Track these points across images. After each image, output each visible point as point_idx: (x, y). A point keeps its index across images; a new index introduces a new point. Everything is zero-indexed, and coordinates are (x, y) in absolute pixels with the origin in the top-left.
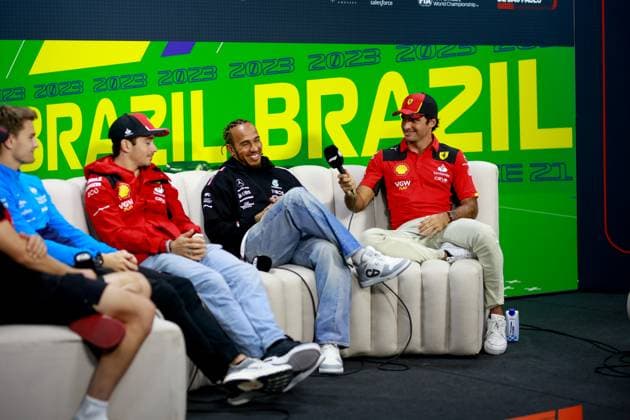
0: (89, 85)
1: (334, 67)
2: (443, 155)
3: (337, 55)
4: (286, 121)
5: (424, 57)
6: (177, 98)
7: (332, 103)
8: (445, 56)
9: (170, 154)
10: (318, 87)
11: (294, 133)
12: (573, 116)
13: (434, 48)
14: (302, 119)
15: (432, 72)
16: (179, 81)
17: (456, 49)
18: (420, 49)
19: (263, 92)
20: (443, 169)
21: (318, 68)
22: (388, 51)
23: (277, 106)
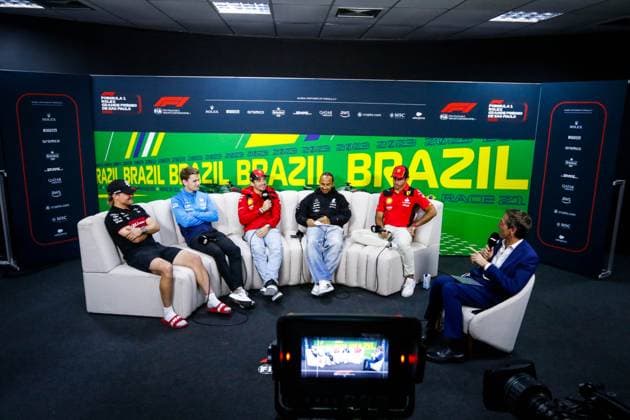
0: (271, 152)
1: (391, 147)
2: (408, 193)
3: (392, 141)
4: (364, 170)
5: (441, 143)
6: (311, 158)
7: (387, 163)
8: (453, 143)
9: (306, 182)
10: (381, 156)
11: (368, 175)
12: (530, 174)
13: (446, 139)
14: (372, 169)
15: (445, 151)
16: (312, 152)
17: (461, 140)
18: (439, 140)
19: (353, 157)
20: (407, 200)
21: (381, 147)
22: (421, 140)
23: (359, 163)
